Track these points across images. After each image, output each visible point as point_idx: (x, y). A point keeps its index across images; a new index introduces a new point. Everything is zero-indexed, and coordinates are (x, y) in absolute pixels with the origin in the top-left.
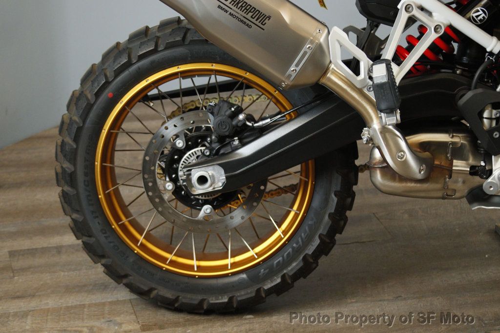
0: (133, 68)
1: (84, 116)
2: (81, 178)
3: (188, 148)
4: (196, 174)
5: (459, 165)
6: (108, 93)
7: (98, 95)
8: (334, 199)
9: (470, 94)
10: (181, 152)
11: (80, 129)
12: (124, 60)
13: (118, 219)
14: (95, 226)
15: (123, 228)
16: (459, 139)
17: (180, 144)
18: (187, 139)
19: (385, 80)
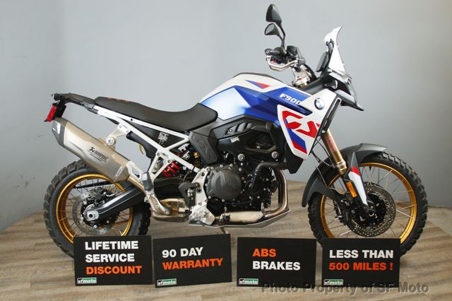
0: (68, 176)
1: (52, 193)
2: (51, 215)
3: (88, 204)
4: (89, 213)
5: (181, 210)
6: (60, 185)
7: (56, 185)
8: (140, 223)
9: (182, 184)
10: (86, 206)
11: (50, 198)
12: (65, 173)
13: (65, 230)
14: (57, 233)
15: (67, 233)
16: (181, 200)
17: (85, 203)
18: (88, 201)
19: (146, 179)
